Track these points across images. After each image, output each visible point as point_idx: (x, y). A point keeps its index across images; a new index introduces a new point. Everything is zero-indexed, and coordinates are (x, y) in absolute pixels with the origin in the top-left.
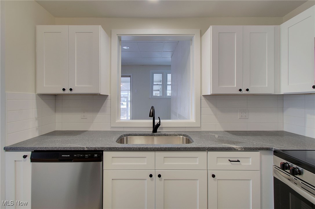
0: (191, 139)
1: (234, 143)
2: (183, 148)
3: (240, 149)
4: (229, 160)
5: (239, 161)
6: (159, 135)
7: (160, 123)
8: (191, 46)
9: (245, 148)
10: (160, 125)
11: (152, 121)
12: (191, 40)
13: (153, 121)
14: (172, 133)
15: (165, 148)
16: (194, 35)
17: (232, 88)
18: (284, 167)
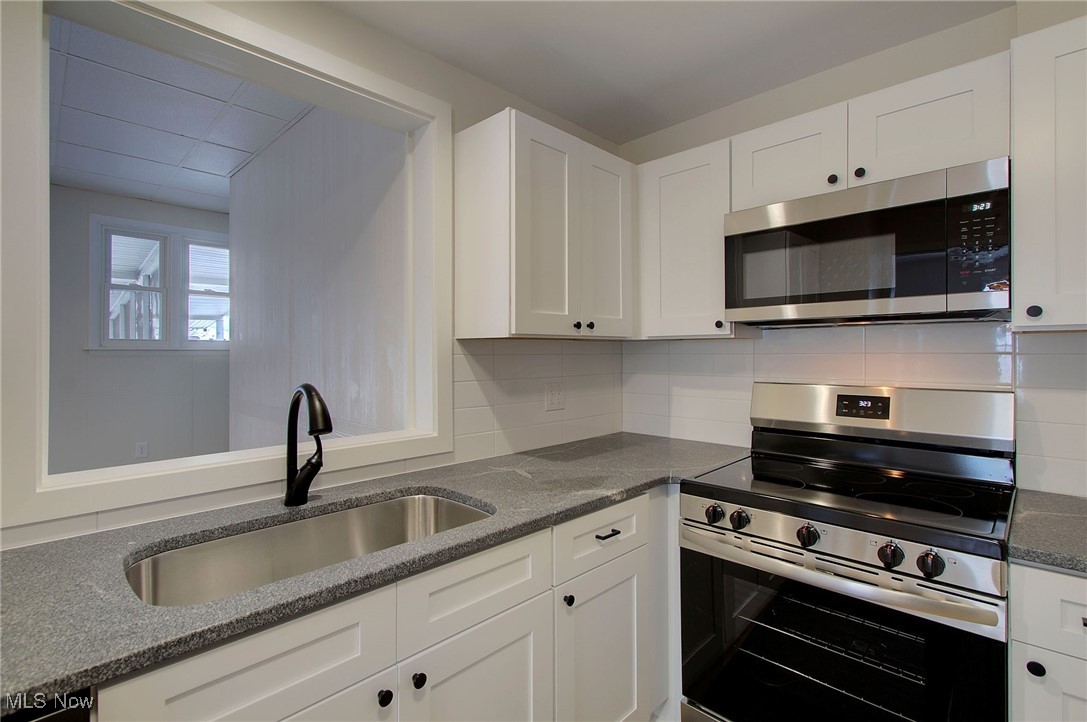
0: (465, 499)
1: (593, 483)
2: (494, 535)
3: (619, 498)
4: (597, 537)
5: (619, 532)
6: (324, 511)
7: (320, 457)
8: (409, 159)
9: (627, 491)
10: (319, 464)
11: (282, 451)
12: (411, 134)
13: (286, 451)
14: (372, 492)
15: (438, 554)
16: (433, 118)
17: (556, 320)
18: (714, 516)
